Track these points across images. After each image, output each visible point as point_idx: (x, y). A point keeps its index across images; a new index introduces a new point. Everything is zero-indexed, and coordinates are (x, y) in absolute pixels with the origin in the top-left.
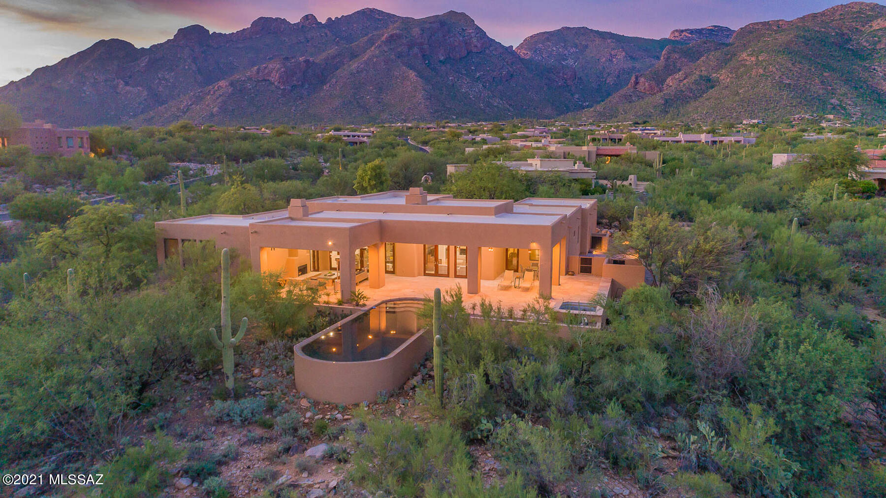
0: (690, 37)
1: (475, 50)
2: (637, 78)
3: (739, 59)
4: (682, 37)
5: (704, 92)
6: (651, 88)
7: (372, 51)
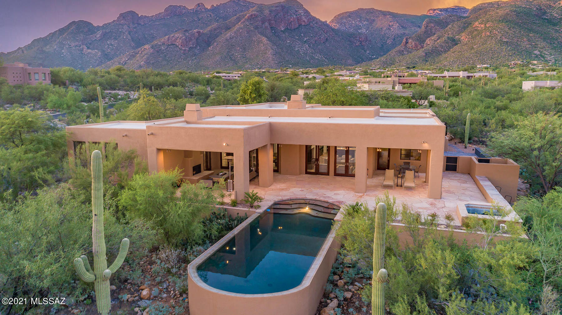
0: (440, 13)
1: (303, 24)
2: (407, 39)
3: (474, 26)
4: (435, 13)
5: (450, 48)
6: (416, 46)
7: (240, 25)
